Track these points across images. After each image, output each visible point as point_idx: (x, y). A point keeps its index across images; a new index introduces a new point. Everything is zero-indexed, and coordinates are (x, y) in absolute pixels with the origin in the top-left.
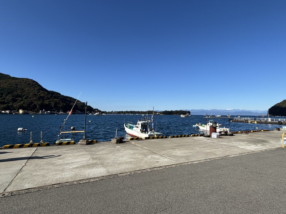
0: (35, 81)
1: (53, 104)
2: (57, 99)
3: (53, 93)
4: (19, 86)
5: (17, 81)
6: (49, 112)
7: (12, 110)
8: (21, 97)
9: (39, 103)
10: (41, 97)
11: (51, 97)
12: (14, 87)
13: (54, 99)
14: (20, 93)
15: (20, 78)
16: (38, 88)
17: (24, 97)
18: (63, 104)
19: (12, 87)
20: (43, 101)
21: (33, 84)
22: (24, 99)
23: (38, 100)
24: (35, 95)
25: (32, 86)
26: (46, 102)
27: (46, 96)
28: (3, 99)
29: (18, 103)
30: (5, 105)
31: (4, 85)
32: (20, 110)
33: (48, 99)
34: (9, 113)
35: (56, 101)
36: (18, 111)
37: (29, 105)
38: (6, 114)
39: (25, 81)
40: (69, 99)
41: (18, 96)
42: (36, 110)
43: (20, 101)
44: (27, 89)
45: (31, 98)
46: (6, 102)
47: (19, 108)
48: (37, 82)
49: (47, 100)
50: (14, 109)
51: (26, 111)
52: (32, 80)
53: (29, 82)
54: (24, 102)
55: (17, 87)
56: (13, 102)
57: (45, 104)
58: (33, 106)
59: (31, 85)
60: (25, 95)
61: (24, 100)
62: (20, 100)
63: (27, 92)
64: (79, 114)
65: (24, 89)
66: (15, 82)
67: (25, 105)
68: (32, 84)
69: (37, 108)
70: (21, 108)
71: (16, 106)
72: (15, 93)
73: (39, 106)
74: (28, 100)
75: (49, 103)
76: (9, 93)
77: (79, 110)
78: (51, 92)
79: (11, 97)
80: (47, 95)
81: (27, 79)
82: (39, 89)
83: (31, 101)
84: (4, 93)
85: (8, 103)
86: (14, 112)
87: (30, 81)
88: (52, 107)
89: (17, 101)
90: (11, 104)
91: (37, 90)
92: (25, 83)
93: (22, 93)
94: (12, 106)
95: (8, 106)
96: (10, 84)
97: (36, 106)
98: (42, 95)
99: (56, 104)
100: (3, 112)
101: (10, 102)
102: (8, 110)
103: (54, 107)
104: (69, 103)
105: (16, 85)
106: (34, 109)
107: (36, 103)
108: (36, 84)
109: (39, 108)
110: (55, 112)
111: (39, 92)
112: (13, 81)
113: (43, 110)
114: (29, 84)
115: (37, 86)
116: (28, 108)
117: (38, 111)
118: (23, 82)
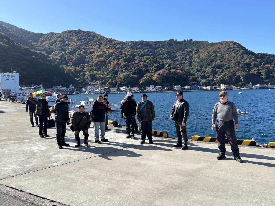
0: (237, 43)
1: (263, 73)
2: (269, 65)
3: (262, 56)
4: (218, 54)
5: (216, 47)
6: (258, 85)
7: (213, 85)
8: (221, 68)
9: (244, 73)
10: (246, 64)
11: (260, 63)
13: (264, 65)
14: (220, 63)
15: (219, 43)
16: (241, 52)
17: (225, 67)
19: (211, 55)
20: (249, 71)
21: (234, 48)
22: (224, 70)
23: (242, 69)
24: (238, 62)
25: (233, 51)
26: (254, 71)
27: (253, 62)
28: (203, 72)
29: (219, 75)
30: (205, 80)
31: (203, 56)
32: (221, 85)
33: (256, 66)
34: (210, 90)
35: (268, 68)
36: (219, 86)
37: (231, 77)
38: (207, 90)
39: (224, 45)
41: (219, 67)
42: (240, 84)
43: (221, 73)
44: (227, 55)
45: (233, 68)
46: (206, 75)
47: (220, 82)
48: (239, 44)
49: (255, 69)
50: (215, 84)
51: (228, 86)
52: (232, 42)
53: (229, 45)
54: (225, 74)
55: (216, 55)
56: (214, 75)
57: (252, 74)
58: (236, 78)
59: (231, 50)
60: (225, 65)
61: (225, 72)
62: (221, 71)
63: (228, 60)
65: (224, 56)
66: (213, 49)
67: (227, 78)
69: (241, 81)
70: (222, 81)
71: (217, 80)
72: (215, 64)
73: (244, 78)
74: (229, 71)
75: (257, 73)
76: (208, 65)
78: (260, 55)
79: (211, 69)
80: (254, 60)
81: (227, 42)
82: (243, 54)
83: (233, 71)
84: (204, 65)
85: (208, 77)
86: (215, 88)
87: (231, 44)
88: (262, 77)
90: (211, 78)
91: (240, 55)
92: (225, 48)
93: (222, 62)
94: (213, 80)
95: (208, 80)
96: (208, 53)
97: (240, 77)
98: (247, 61)
99: (269, 72)
100: (204, 88)
101: (210, 75)
102: (209, 85)
103: (266, 78)
105: (215, 52)
106: (237, 82)
107: (239, 75)
108: (238, 47)
109: (243, 81)
110: (268, 86)
111: (242, 58)
112: (212, 48)
113: (251, 83)
114: (230, 49)
115: (239, 49)
116: (230, 82)
117: (243, 85)
118: (222, 47)
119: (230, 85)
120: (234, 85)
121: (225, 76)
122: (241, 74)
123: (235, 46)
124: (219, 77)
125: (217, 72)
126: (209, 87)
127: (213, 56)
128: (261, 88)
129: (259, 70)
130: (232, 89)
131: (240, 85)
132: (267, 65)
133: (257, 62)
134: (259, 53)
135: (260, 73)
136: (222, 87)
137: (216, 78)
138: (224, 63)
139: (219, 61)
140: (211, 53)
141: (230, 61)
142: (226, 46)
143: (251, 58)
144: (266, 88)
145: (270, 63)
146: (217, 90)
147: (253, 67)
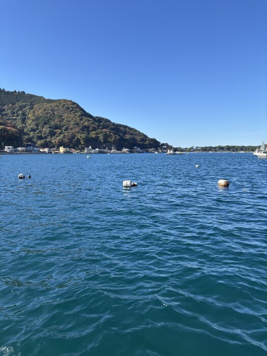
0: (75, 103)
1: (101, 137)
2: (106, 130)
3: (99, 120)
4: (56, 113)
5: (53, 104)
6: (97, 149)
7: (50, 148)
8: (60, 129)
9: (84, 136)
10: (85, 127)
11: (98, 127)
12: (51, 113)
13: (102, 129)
14: (58, 123)
15: (56, 101)
16: (79, 113)
17: (64, 128)
18: (115, 137)
19: (48, 114)
20: (89, 134)
21: (73, 108)
22: (63, 131)
23: (81, 132)
24: (77, 124)
25: (72, 110)
26: (93, 135)
27: (92, 126)
28: (40, 132)
29: (57, 136)
30: (42, 141)
31: (39, 113)
32: (60, 147)
33: (94, 129)
34: (48, 153)
35: (106, 132)
36: (58, 148)
37: (71, 139)
38: (44, 152)
40: (123, 129)
41: (57, 127)
42: (80, 147)
43: (60, 134)
44: (66, 115)
45: (72, 129)
46: (43, 136)
47: (59, 145)
48: (78, 105)
49: (94, 132)
50: (54, 147)
51: (68, 149)
52: (71, 101)
53: (68, 104)
54: (64, 136)
55: (54, 114)
56: (51, 137)
57: (91, 137)
58: (76, 141)
59: (70, 110)
60: (64, 125)
61: (64, 133)
62: (59, 132)
63: (66, 120)
64: (139, 152)
65: (62, 116)
66: (50, 106)
67: (66, 140)
69: (81, 144)
70: (61, 144)
71: (55, 142)
72: (53, 123)
73: (83, 141)
74: (68, 133)
75: (96, 136)
76: (45, 124)
77: (139, 146)
78: (97, 119)
79: (48, 129)
80: (93, 123)
81: (65, 101)
82: (82, 115)
83: (73, 133)
84: (40, 124)
85: (46, 138)
86: (53, 151)
88: (100, 142)
90: (49, 140)
91: (79, 116)
92: (63, 107)
93: (60, 122)
94: (51, 142)
95: (46, 142)
96: (45, 110)
97: (80, 140)
98: (86, 123)
99: (106, 137)
100: (41, 150)
101: (48, 136)
102: (46, 147)
103: (104, 142)
104: (123, 136)
105: (52, 110)
106: (78, 146)
107: (79, 137)
108: (76, 108)
109: (83, 144)
110: (106, 150)
111: (81, 120)
113: (90, 147)
114: (68, 108)
115: (78, 109)
116: (69, 145)
117: (83, 149)
118: (60, 106)
119: (70, 148)
120: (74, 148)
121: (64, 138)
122: (81, 136)
123: (73, 106)
124: (58, 138)
125: (55, 133)
126: (46, 150)
127: (51, 115)
128: (100, 152)
129: (97, 134)
130: (72, 153)
131: (80, 149)
132: (104, 130)
133: (95, 126)
134: (97, 117)
135: (98, 137)
136: (62, 149)
137: (55, 140)
138: (62, 123)
139: (56, 121)
140: (48, 111)
141: (69, 122)
142: (64, 105)
143: (89, 121)
144: (104, 153)
145: (107, 128)
146: (57, 153)
147: (92, 130)
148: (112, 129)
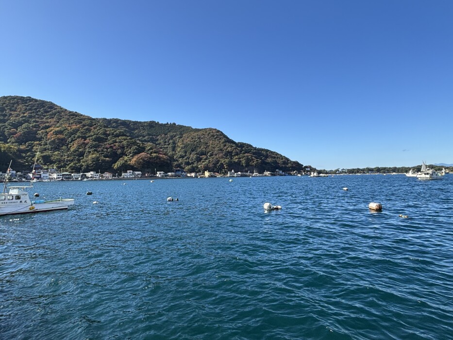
0: (219, 131)
1: (243, 162)
2: (248, 154)
3: (242, 145)
4: (202, 140)
5: (199, 133)
6: (239, 173)
7: (197, 172)
8: (205, 155)
9: (227, 160)
10: (228, 152)
11: (241, 151)
13: (244, 153)
14: (204, 149)
15: (202, 129)
17: (209, 154)
18: (257, 161)
19: (195, 141)
20: (231, 159)
22: (208, 157)
23: (225, 157)
24: (221, 150)
25: (216, 138)
27: (235, 151)
28: (187, 158)
29: (203, 162)
30: (189, 167)
31: (187, 141)
32: (206, 172)
33: (237, 154)
34: (195, 177)
35: (248, 156)
36: (204, 173)
37: (215, 164)
38: (191, 177)
40: (264, 153)
41: (203, 154)
42: (223, 171)
43: (205, 159)
44: (211, 142)
45: (216, 155)
46: (190, 162)
47: (204, 169)
48: (222, 132)
49: (236, 157)
50: (199, 171)
51: (212, 173)
52: (216, 129)
53: (213, 132)
54: (209, 161)
55: (200, 141)
56: (198, 162)
57: (234, 162)
58: (219, 165)
60: (209, 152)
61: (209, 159)
62: (205, 158)
63: (211, 147)
64: (281, 175)
65: (208, 143)
67: (211, 165)
68: (216, 135)
69: (224, 168)
70: (206, 168)
71: (201, 167)
72: (199, 150)
73: (227, 166)
74: (213, 158)
75: (238, 161)
76: (193, 151)
77: (280, 169)
78: (239, 144)
79: (195, 156)
80: (235, 149)
81: (211, 129)
82: (225, 142)
83: (217, 159)
84: (188, 151)
85: (193, 163)
86: (199, 175)
87: (214, 131)
88: (242, 165)
89: (202, 161)
90: (196, 165)
91: (223, 143)
92: (208, 134)
93: (206, 149)
94: (197, 167)
95: (193, 167)
96: (192, 139)
97: (223, 165)
98: (229, 149)
99: (248, 161)
100: (189, 175)
101: (194, 161)
102: (193, 172)
103: (246, 166)
104: (264, 159)
105: (199, 138)
106: (221, 170)
107: (223, 162)
108: (221, 135)
109: (226, 169)
110: (248, 174)
111: (225, 146)
112: (196, 134)
113: (233, 171)
114: (213, 136)
115: (222, 137)
116: (214, 169)
117: (226, 173)
118: (206, 134)
119: (214, 172)
120: (218, 172)
121: (209, 163)
122: (225, 161)
123: (218, 134)
124: (203, 163)
125: (201, 159)
126: (193, 175)
127: (197, 142)
128: (242, 176)
129: (240, 158)
130: (216, 177)
131: (223, 173)
132: (246, 154)
134: (239, 143)
135: (241, 161)
136: (207, 174)
137: (201, 165)
138: (208, 150)
139: (203, 148)
140: (195, 139)
141: (214, 148)
142: (209, 133)
143: (232, 146)
144: (246, 176)
145: (249, 153)
146: (202, 177)
147: (235, 155)
148: (254, 153)
